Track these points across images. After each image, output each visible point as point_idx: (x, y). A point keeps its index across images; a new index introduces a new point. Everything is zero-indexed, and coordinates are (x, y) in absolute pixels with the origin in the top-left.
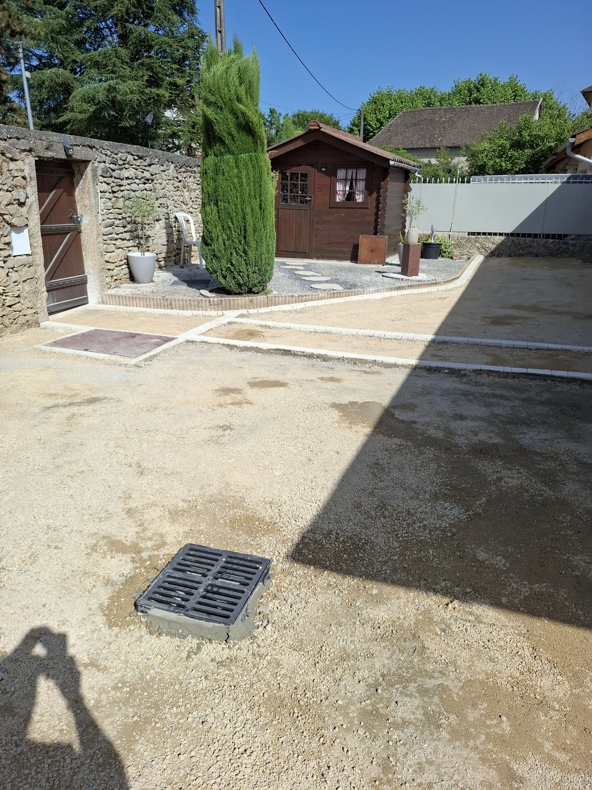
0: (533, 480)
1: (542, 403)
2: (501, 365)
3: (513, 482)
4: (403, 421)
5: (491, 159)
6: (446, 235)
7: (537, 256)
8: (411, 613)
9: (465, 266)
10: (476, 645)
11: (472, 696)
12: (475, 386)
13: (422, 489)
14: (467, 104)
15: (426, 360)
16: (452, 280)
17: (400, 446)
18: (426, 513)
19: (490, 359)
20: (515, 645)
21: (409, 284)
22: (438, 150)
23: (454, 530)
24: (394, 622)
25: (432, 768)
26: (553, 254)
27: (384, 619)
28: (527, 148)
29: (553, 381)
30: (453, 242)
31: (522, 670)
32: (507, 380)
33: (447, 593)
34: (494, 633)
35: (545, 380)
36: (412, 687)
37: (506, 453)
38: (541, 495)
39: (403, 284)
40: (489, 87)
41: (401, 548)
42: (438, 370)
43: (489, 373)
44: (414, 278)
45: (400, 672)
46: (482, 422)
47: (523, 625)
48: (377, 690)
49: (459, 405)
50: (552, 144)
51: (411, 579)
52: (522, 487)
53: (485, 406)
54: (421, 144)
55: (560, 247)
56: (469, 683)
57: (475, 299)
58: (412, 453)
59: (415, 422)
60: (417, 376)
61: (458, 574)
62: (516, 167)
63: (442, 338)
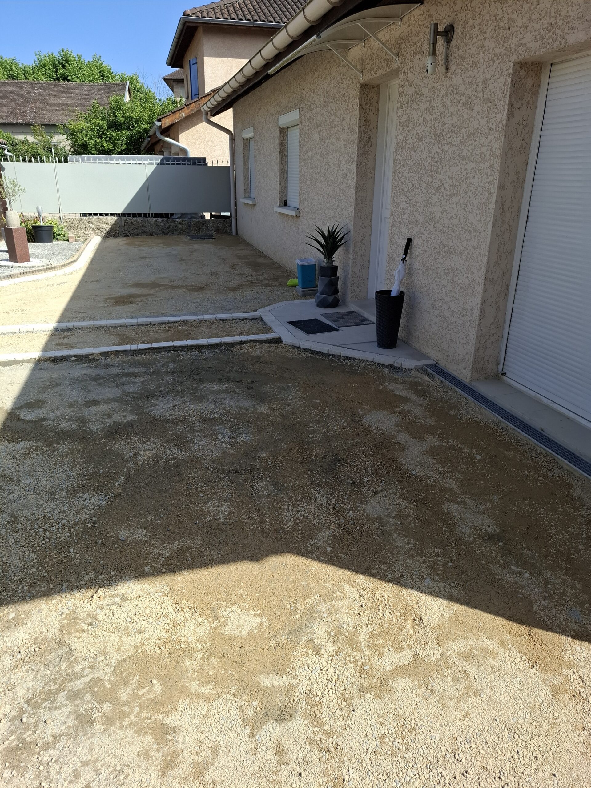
0: (167, 447)
1: (168, 373)
2: (128, 344)
3: (148, 454)
4: (31, 421)
5: (91, 139)
6: (56, 217)
7: (151, 235)
8: (54, 621)
9: (82, 249)
10: (123, 624)
11: (124, 675)
12: (105, 369)
13: (58, 488)
14: (55, 81)
15: (50, 350)
16: (69, 264)
17: (29, 449)
18: (64, 511)
19: (117, 339)
20: (159, 607)
21: (21, 271)
22: (32, 127)
23: (94, 519)
24: (36, 638)
25: (89, 768)
26: (166, 232)
27: (24, 641)
28: (124, 129)
29: (176, 351)
30: (65, 224)
31: (168, 628)
32: (135, 357)
33: (92, 585)
34: (139, 605)
35: (169, 351)
36: (61, 698)
37: (140, 428)
38: (174, 458)
39: (14, 272)
40: (74, 64)
41: (38, 558)
42: (64, 359)
43: (117, 353)
44: (25, 264)
45: (46, 688)
46: (116, 403)
47: (166, 585)
48: (21, 720)
49: (90, 391)
50: (147, 126)
51: (51, 587)
52: (157, 456)
53: (117, 387)
54: (12, 119)
55: (170, 226)
56: (120, 663)
57: (96, 281)
58: (43, 453)
59: (44, 419)
60: (42, 369)
61: (102, 562)
62: (118, 148)
63: (65, 325)
